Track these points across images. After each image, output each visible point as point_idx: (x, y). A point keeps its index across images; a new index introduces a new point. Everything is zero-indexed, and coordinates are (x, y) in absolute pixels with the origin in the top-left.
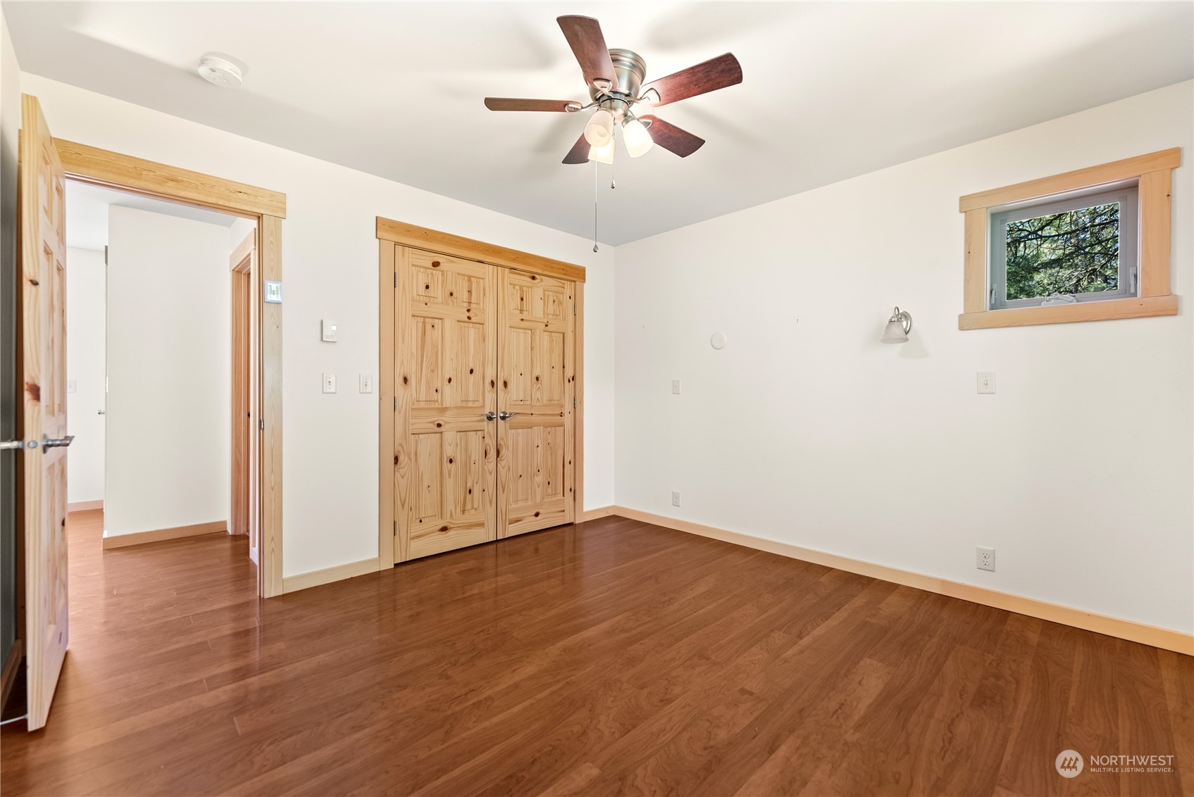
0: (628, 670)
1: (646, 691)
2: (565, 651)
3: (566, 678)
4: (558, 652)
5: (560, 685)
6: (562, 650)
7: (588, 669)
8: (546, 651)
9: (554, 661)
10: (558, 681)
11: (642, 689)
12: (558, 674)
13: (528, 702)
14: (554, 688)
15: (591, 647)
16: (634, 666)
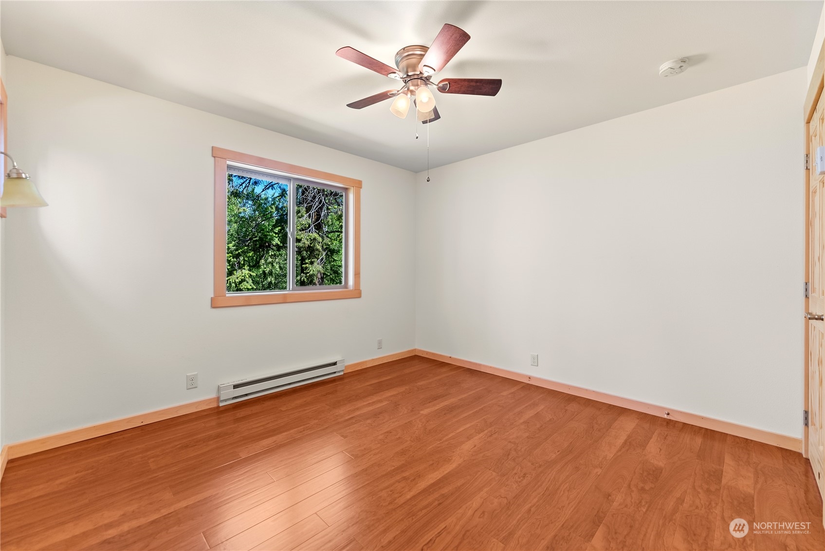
0: (406, 447)
1: (398, 437)
2: (449, 459)
3: (442, 442)
4: (454, 458)
5: (444, 439)
6: (451, 460)
7: (431, 447)
8: (462, 459)
9: (454, 452)
10: (446, 441)
11: (399, 438)
12: (448, 445)
13: (458, 431)
14: (447, 437)
15: (431, 462)
16: (402, 449)
